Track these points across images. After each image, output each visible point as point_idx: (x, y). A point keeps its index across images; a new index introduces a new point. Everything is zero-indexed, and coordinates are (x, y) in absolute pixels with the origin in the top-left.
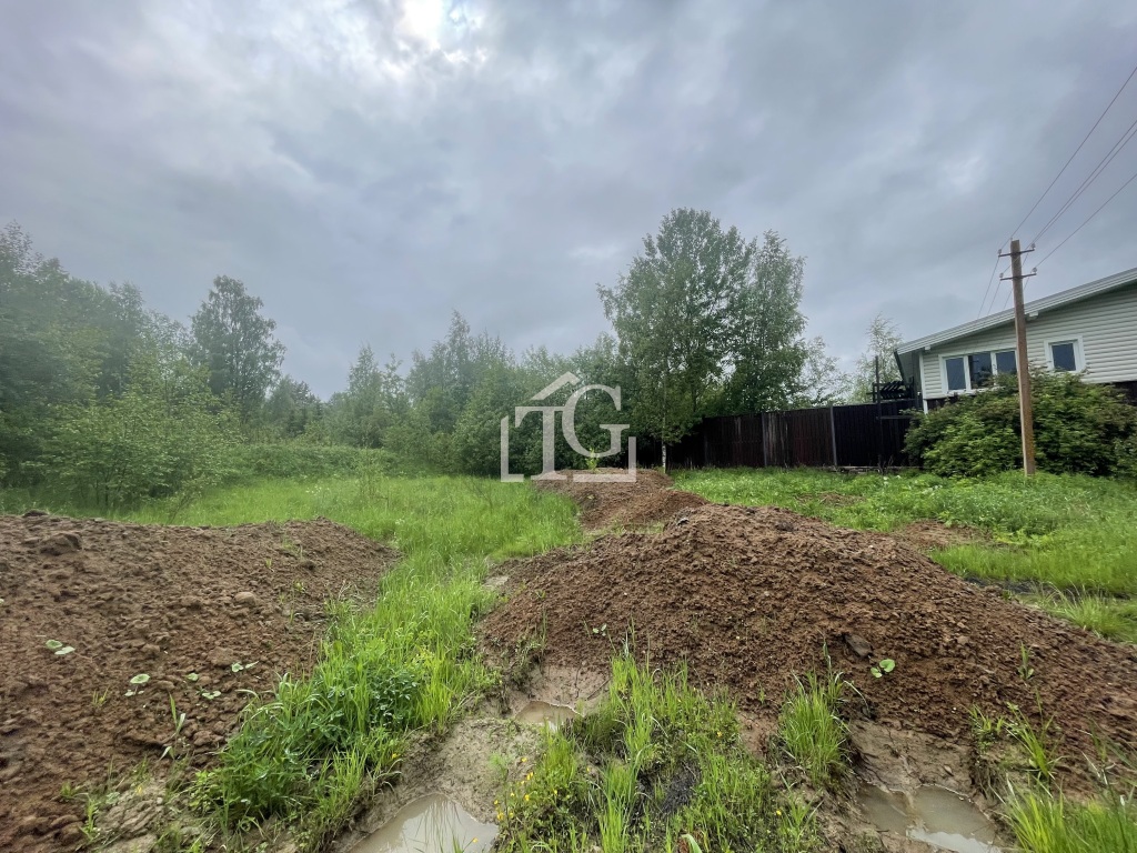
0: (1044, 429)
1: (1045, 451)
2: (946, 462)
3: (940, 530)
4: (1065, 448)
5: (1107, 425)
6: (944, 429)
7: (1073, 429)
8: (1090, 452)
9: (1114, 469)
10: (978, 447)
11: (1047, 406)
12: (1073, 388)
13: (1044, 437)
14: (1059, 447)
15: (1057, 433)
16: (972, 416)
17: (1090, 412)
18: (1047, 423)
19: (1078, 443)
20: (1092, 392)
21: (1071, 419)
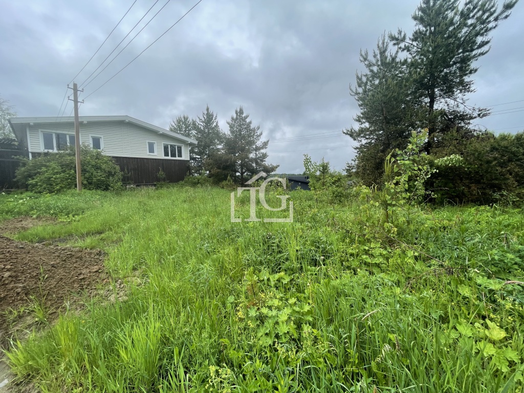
0: (87, 172)
1: (87, 181)
2: (41, 186)
3: (30, 220)
4: (95, 180)
5: (108, 172)
6: (41, 169)
7: (98, 173)
8: (103, 181)
9: (110, 188)
10: (58, 179)
11: (89, 162)
12: (98, 157)
13: (87, 175)
14: (93, 179)
15: (92, 174)
16: (55, 163)
17: (104, 166)
18: (88, 169)
19: (99, 178)
20: (105, 159)
21: (97, 168)
